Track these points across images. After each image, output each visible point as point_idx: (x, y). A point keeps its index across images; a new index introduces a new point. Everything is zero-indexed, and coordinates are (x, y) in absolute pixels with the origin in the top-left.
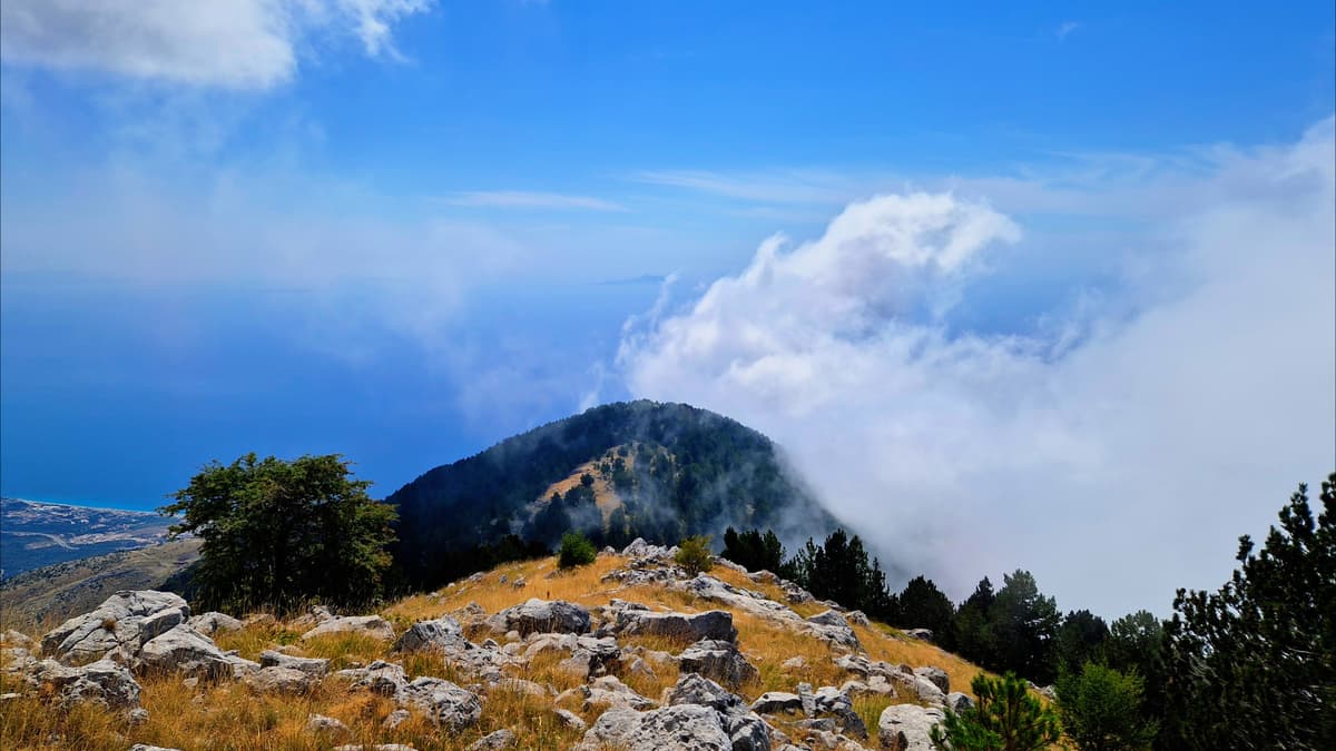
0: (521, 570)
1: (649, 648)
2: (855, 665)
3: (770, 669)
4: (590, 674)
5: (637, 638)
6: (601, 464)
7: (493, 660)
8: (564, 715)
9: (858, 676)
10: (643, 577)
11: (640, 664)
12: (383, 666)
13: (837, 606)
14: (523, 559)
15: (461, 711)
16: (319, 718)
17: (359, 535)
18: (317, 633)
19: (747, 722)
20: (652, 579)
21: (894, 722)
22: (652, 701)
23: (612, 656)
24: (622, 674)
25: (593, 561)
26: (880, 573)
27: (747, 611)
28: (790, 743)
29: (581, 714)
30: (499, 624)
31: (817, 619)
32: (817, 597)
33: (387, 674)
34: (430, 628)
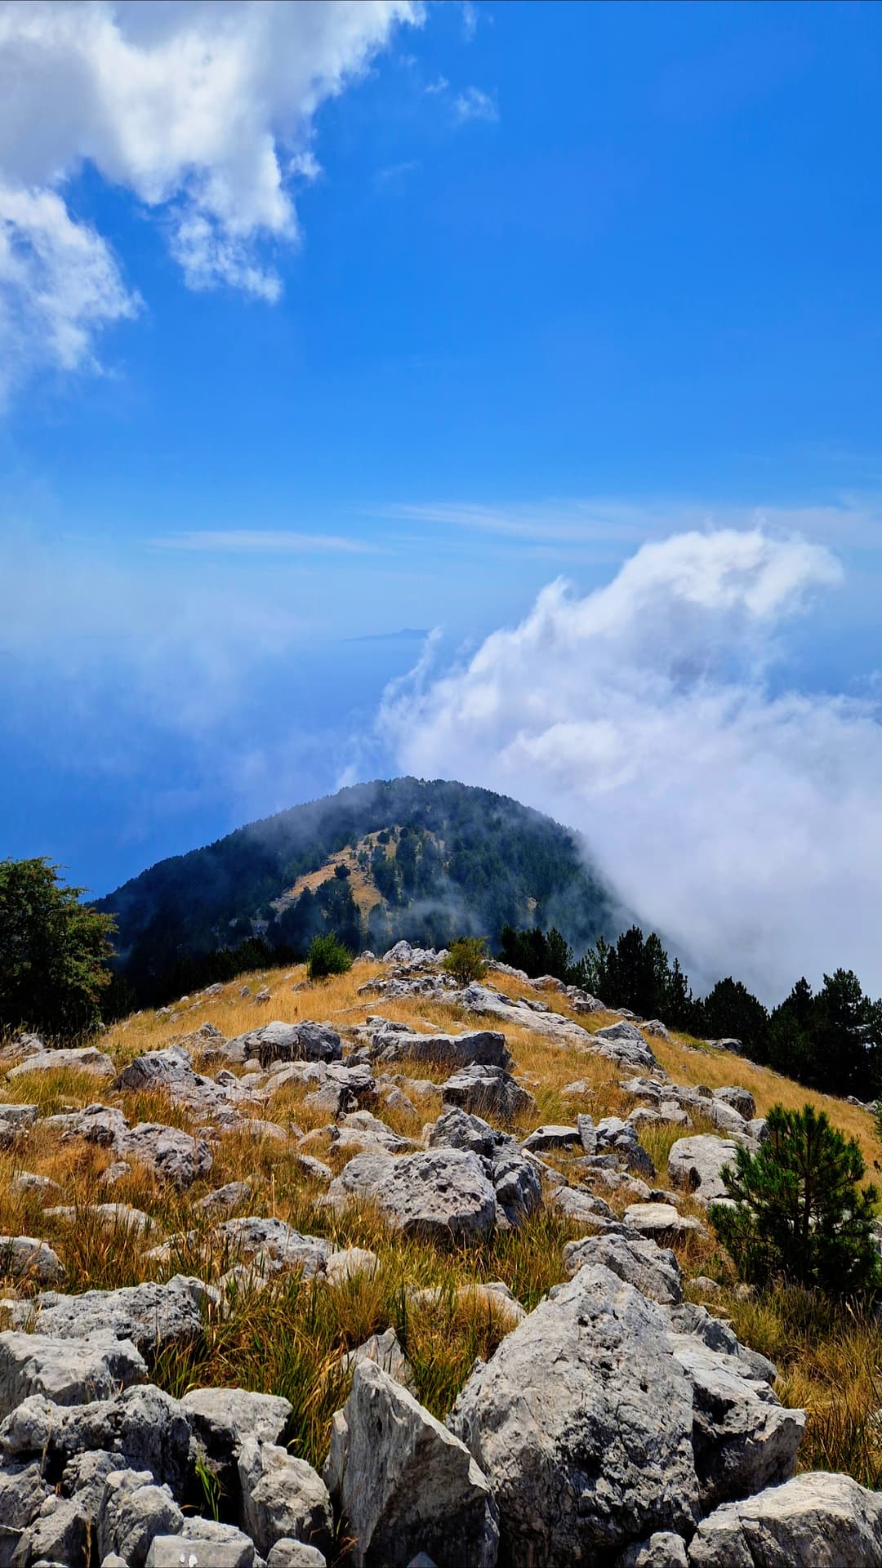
0: (265, 980)
1: (409, 1075)
2: (646, 1089)
3: (549, 1095)
4: (340, 1110)
5: (395, 1066)
6: (358, 853)
7: (228, 1097)
8: (308, 1163)
9: (648, 1101)
10: (406, 987)
11: (397, 1097)
12: (101, 1110)
13: (631, 1014)
14: (267, 965)
15: (189, 1162)
16: (27, 1176)
17: (72, 951)
18: (23, 1070)
19: (514, 1167)
20: (417, 989)
21: (686, 1157)
22: (409, 1140)
23: (365, 1088)
24: (377, 1108)
25: (348, 969)
26: (681, 975)
27: (526, 1026)
28: (567, 1184)
29: (327, 1160)
30: (236, 1052)
31: (607, 1032)
32: (609, 1004)
33: (102, 1120)
34: (155, 1063)
